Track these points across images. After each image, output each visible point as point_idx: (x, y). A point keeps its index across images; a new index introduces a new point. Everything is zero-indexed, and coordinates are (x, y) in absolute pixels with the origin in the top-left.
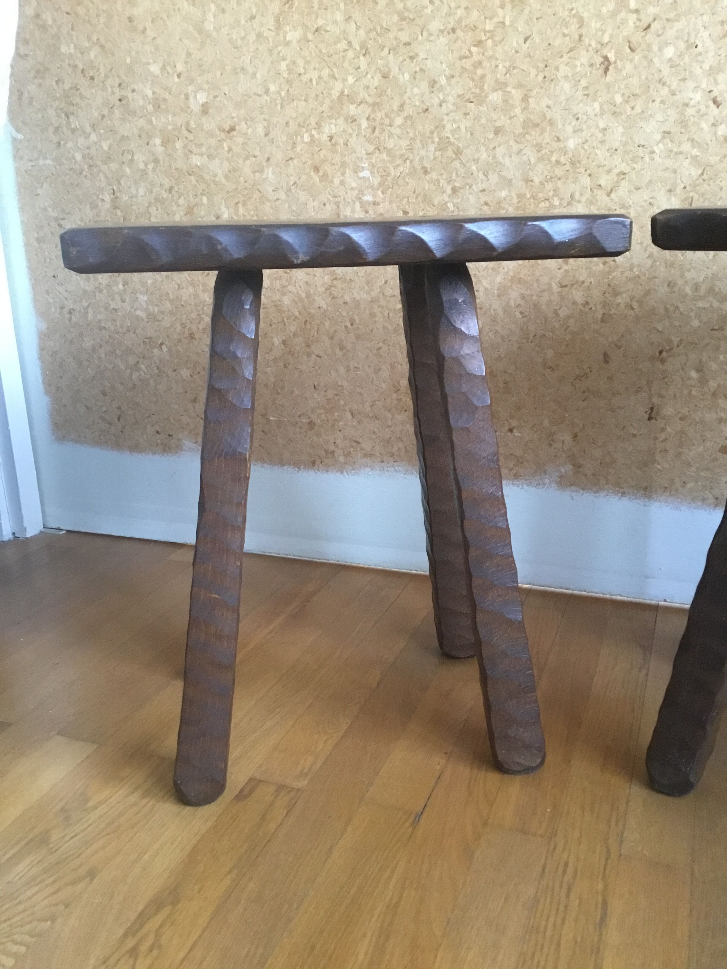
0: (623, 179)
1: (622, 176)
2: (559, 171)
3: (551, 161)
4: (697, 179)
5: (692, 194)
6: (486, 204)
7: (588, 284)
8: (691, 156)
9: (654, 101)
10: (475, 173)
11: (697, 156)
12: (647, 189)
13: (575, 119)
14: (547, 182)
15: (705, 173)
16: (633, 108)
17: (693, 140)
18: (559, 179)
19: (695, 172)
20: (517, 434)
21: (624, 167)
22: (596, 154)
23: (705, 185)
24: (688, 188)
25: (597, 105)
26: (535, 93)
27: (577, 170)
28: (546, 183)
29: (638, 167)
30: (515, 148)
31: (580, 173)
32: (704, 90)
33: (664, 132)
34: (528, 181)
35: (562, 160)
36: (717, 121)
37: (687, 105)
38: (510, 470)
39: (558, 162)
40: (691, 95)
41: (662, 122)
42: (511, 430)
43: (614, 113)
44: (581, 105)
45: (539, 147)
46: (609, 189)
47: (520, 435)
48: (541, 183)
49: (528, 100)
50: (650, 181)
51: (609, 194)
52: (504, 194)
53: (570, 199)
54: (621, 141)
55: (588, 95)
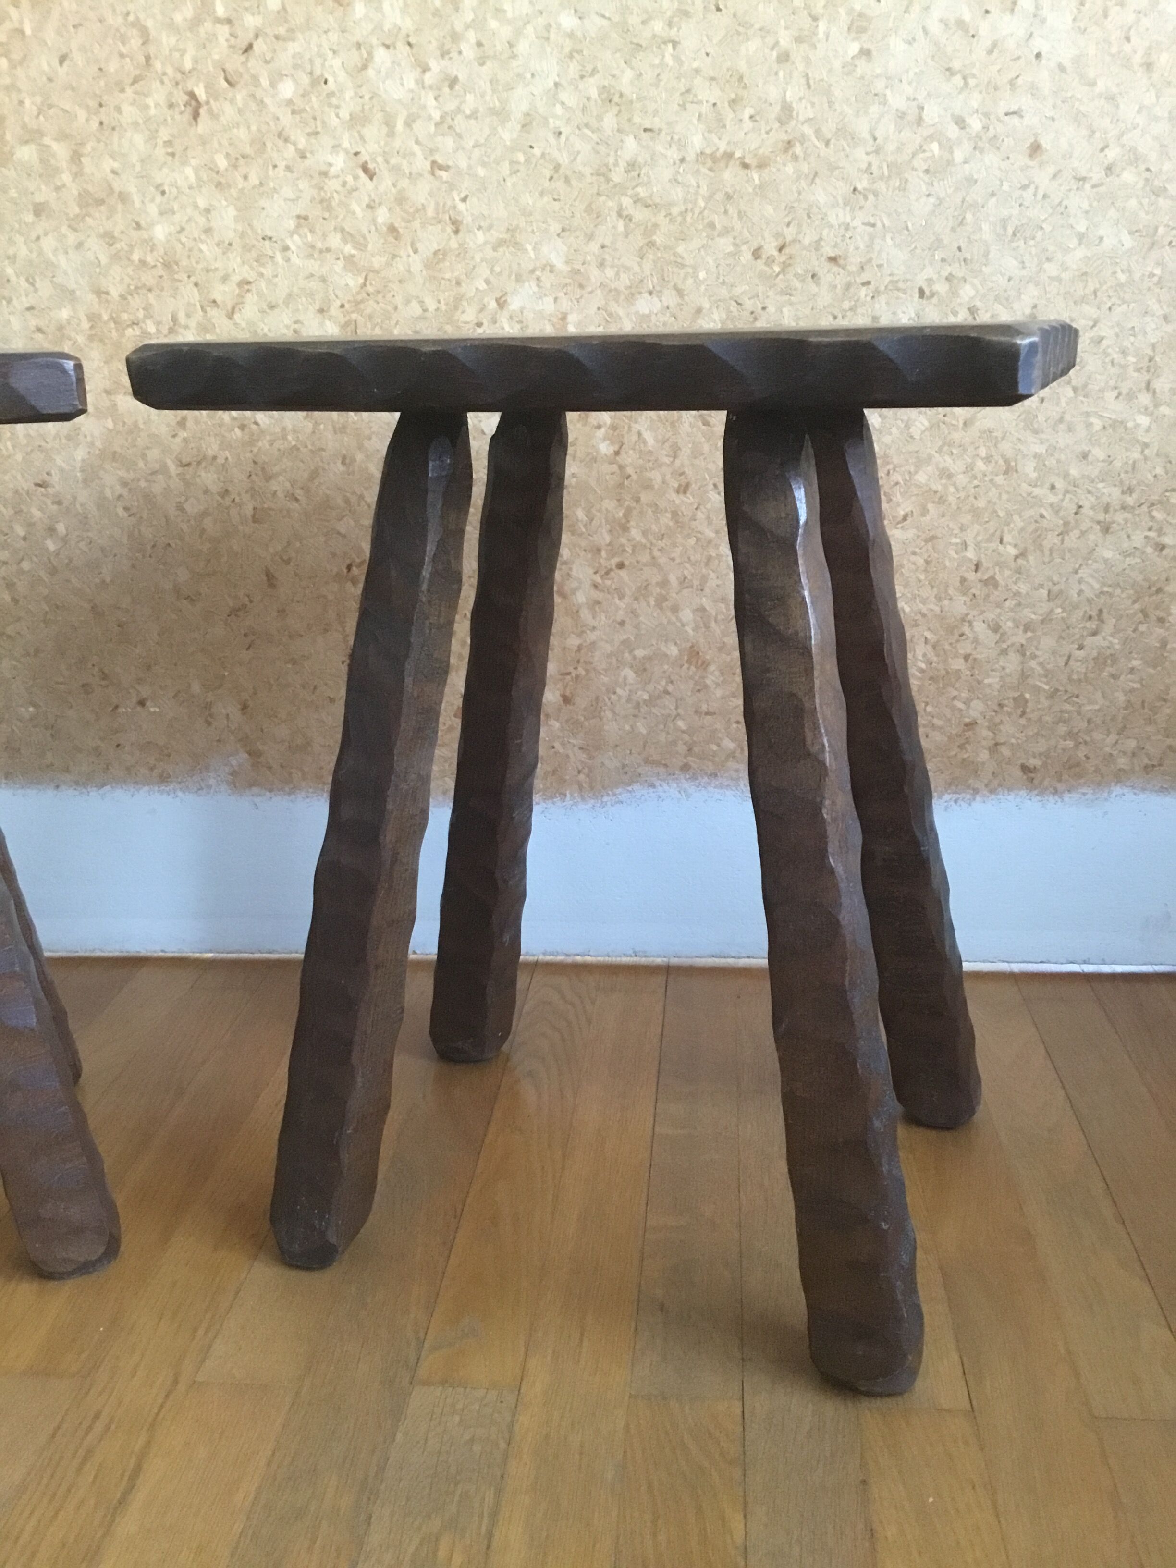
0: (248, 291)
1: (246, 287)
2: (148, 278)
3: (132, 262)
4: (358, 293)
5: (354, 316)
6: (39, 330)
7: (223, 461)
8: (344, 257)
9: (275, 166)
10: (13, 278)
11: (353, 256)
12: (288, 307)
13: (159, 195)
14: (131, 295)
15: (368, 283)
16: (245, 178)
17: (342, 230)
18: (150, 290)
19: (353, 281)
20: (152, 709)
21: (246, 272)
22: (201, 251)
23: (371, 302)
24: (347, 306)
25: (189, 171)
26: (89, 149)
27: (176, 276)
28: (129, 297)
29: (268, 271)
30: (72, 239)
31: (180, 281)
32: (346, 152)
33: (299, 217)
34: (100, 293)
35: (149, 259)
36: (374, 201)
37: (324, 174)
38: (152, 769)
39: (143, 263)
40: (330, 159)
41: (293, 200)
42: (142, 703)
43: (219, 185)
44: (165, 170)
45: (109, 238)
46: (229, 308)
47: (157, 710)
48: (123, 297)
49: (80, 160)
50: (290, 296)
51: (230, 315)
52: (64, 314)
53: (172, 324)
54: (235, 230)
55: (173, 155)
